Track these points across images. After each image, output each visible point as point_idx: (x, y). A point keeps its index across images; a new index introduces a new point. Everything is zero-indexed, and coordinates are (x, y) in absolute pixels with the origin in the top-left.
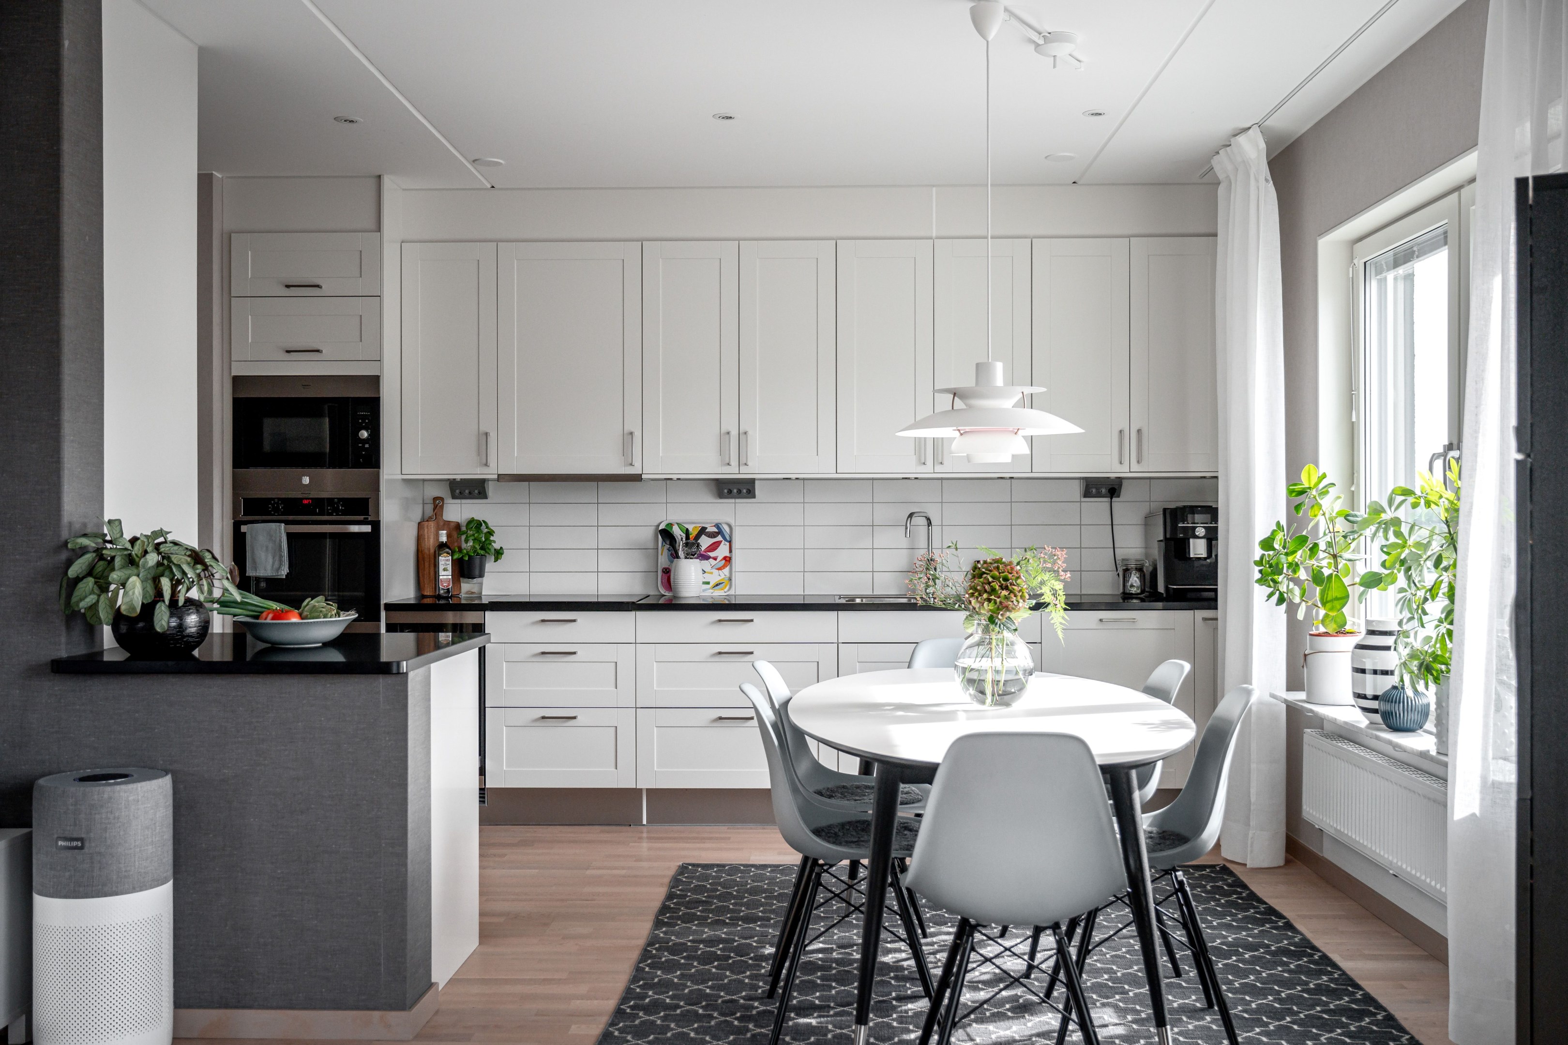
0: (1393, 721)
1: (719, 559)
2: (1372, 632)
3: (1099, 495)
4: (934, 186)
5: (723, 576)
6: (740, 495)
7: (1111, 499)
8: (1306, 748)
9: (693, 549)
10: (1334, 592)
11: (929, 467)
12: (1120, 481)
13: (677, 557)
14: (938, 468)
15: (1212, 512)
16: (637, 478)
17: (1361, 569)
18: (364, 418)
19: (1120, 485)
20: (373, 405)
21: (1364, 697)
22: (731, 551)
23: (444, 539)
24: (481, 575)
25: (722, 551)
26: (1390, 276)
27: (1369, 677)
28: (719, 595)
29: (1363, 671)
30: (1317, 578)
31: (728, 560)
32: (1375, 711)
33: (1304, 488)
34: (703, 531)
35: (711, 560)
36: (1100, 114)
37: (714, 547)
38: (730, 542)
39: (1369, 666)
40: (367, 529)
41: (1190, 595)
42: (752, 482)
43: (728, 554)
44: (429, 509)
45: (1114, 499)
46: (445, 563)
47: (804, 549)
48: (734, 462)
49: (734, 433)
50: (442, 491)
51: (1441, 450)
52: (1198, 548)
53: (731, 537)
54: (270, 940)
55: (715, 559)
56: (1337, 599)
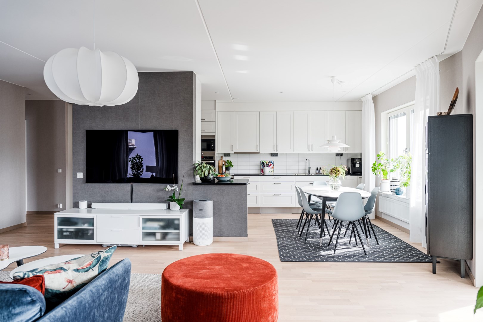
0: (397, 194)
2: (393, 179)
3: (339, 156)
5: (272, 170)
6: (275, 156)
8: (379, 199)
9: (268, 166)
10: (385, 173)
11: (310, 151)
12: (343, 153)
13: (265, 167)
14: (312, 151)
15: (361, 159)
16: (259, 153)
17: (390, 169)
18: (212, 142)
20: (214, 140)
21: (392, 190)
22: (274, 166)
23: (224, 164)
24: (230, 170)
25: (272, 166)
26: (394, 119)
27: (393, 186)
28: (271, 174)
29: (392, 185)
30: (383, 170)
32: (394, 192)
33: (379, 155)
34: (269, 162)
35: (270, 167)
37: (271, 165)
39: (393, 185)
40: (213, 162)
41: (356, 173)
42: (278, 153)
44: (220, 158)
45: (341, 157)
46: (224, 167)
47: (286, 165)
48: (276, 150)
49: (276, 145)
50: (223, 155)
51: (405, 149)
52: (357, 165)
53: (273, 163)
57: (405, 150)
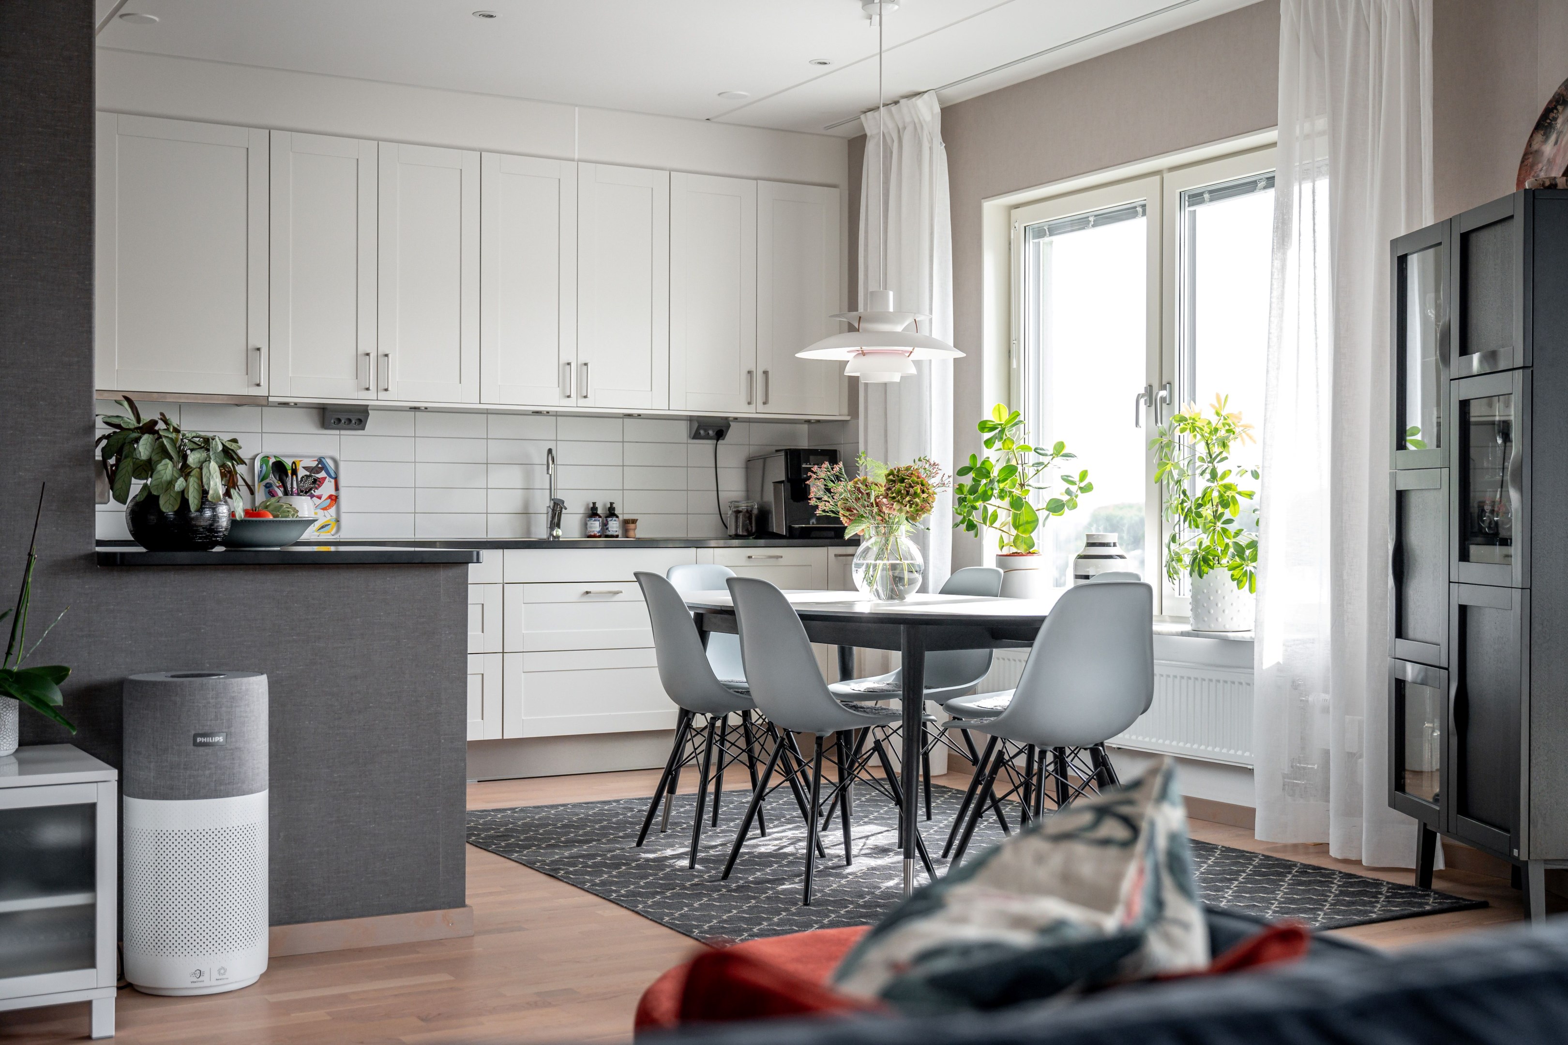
1: (323, 498)
2: (1090, 545)
3: (705, 437)
4: (576, 106)
5: (329, 517)
6: (349, 425)
7: (717, 441)
9: (310, 486)
10: (1026, 516)
11: (572, 402)
12: (728, 421)
13: (288, 492)
14: (582, 402)
17: (1047, 496)
19: (728, 426)
22: (337, 488)
25: (327, 489)
30: (1015, 504)
31: (334, 499)
33: (995, 425)
34: (311, 467)
35: (315, 499)
36: (825, 63)
37: (322, 482)
38: (336, 480)
41: (813, 534)
42: (365, 409)
43: (333, 493)
45: (720, 442)
47: (415, 487)
48: (373, 388)
49: (373, 355)
53: (336, 473)
54: (326, 849)
55: (319, 497)
56: (1028, 523)
57: (1143, 395)
